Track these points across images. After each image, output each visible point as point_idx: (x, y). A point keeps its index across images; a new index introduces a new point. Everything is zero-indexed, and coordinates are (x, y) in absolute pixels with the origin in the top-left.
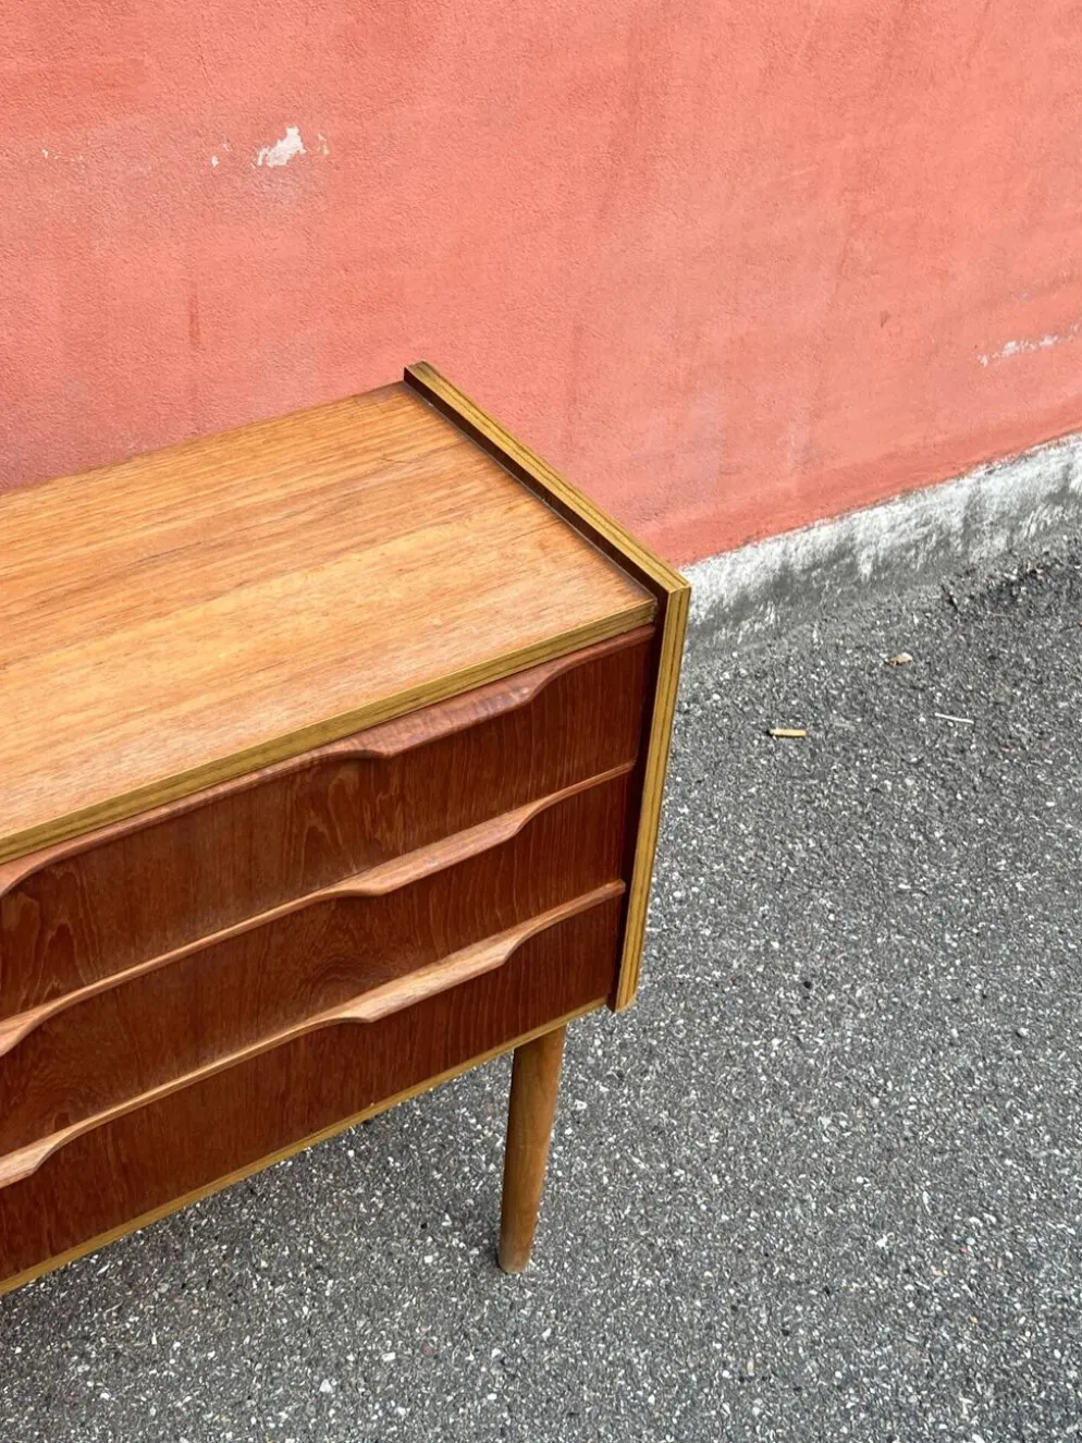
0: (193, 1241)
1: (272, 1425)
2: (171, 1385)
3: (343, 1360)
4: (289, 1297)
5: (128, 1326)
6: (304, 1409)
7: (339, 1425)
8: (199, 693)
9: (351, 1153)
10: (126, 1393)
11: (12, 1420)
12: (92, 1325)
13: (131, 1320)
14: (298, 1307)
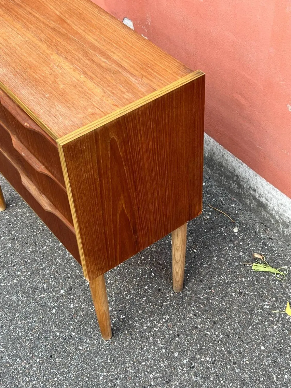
1: (50, 281)
2: (63, 257)
3: (71, 295)
6: (55, 287)
7: (50, 296)
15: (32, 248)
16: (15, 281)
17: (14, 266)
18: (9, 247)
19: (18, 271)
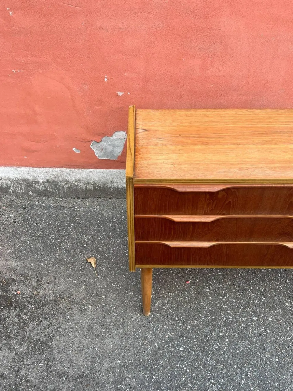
0: (239, 276)
1: (240, 320)
2: (224, 302)
3: (260, 315)
4: (254, 297)
5: (220, 287)
6: (248, 320)
7: (254, 327)
8: (277, 163)
9: (279, 275)
10: (215, 299)
11: (191, 293)
12: (213, 283)
13: (221, 286)
14: (255, 300)
15: (201, 315)
16: (227, 340)
17: (211, 334)
18: (190, 328)
19: (218, 334)
